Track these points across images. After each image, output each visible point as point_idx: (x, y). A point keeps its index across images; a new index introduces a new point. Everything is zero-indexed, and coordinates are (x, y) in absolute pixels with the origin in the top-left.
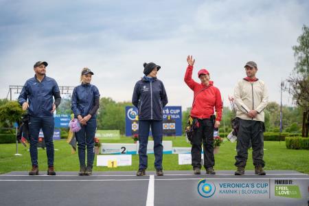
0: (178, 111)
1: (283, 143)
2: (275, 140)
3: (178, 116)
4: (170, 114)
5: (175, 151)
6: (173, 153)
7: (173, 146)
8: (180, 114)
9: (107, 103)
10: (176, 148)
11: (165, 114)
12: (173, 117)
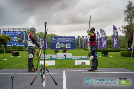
0: (74, 39)
1: (119, 53)
2: (116, 52)
3: (74, 41)
4: (70, 40)
5: (73, 58)
6: (72, 58)
7: (72, 56)
8: (75, 40)
9: (42, 35)
10: (74, 57)
11: (68, 40)
12: (72, 41)
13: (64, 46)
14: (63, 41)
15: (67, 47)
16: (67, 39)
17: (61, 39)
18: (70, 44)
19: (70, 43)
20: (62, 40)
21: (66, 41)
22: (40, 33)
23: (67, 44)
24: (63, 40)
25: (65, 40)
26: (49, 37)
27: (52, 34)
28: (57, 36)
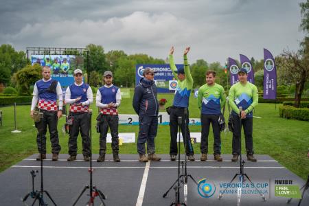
13: (164, 85)
14: (163, 74)
15: (170, 89)
17: (158, 69)
20: (160, 72)
21: (169, 74)
22: (115, 52)
23: (170, 82)
24: (162, 72)
25: (167, 72)
26: (132, 61)
27: (141, 56)
28: (151, 59)
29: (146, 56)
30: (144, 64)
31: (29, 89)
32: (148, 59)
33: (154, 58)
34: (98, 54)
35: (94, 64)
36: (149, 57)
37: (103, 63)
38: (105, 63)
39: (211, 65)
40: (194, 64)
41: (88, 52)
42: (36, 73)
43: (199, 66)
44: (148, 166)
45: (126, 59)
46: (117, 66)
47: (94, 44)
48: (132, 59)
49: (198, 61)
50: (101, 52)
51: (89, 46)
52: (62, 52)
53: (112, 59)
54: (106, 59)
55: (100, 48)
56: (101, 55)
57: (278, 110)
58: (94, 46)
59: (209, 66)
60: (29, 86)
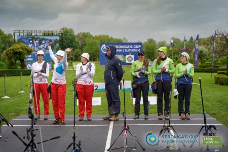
3: (139, 50)
4: (133, 48)
11: (130, 48)
12: (136, 50)
13: (123, 59)
14: (121, 50)
15: (127, 62)
16: (128, 47)
18: (133, 56)
19: (132, 53)
20: (118, 49)
21: (126, 51)
22: (83, 33)
23: (127, 56)
25: (125, 49)
26: (97, 40)
27: (104, 36)
28: (112, 38)
29: (107, 36)
30: (106, 42)
31: (16, 63)
32: (109, 39)
33: (114, 38)
34: (70, 35)
35: (67, 43)
36: (110, 37)
37: (74, 42)
38: (75, 42)
39: (159, 43)
40: (145, 43)
41: (62, 33)
42: (21, 50)
43: (150, 44)
44: (112, 124)
45: (92, 39)
46: (85, 45)
47: (66, 27)
48: (96, 39)
49: (148, 40)
50: (72, 33)
51: (63, 29)
52: (41, 34)
53: (81, 39)
54: (76, 39)
55: (71, 30)
56: (72, 36)
57: (213, 78)
58: (66, 28)
59: (157, 44)
60: (15, 61)
